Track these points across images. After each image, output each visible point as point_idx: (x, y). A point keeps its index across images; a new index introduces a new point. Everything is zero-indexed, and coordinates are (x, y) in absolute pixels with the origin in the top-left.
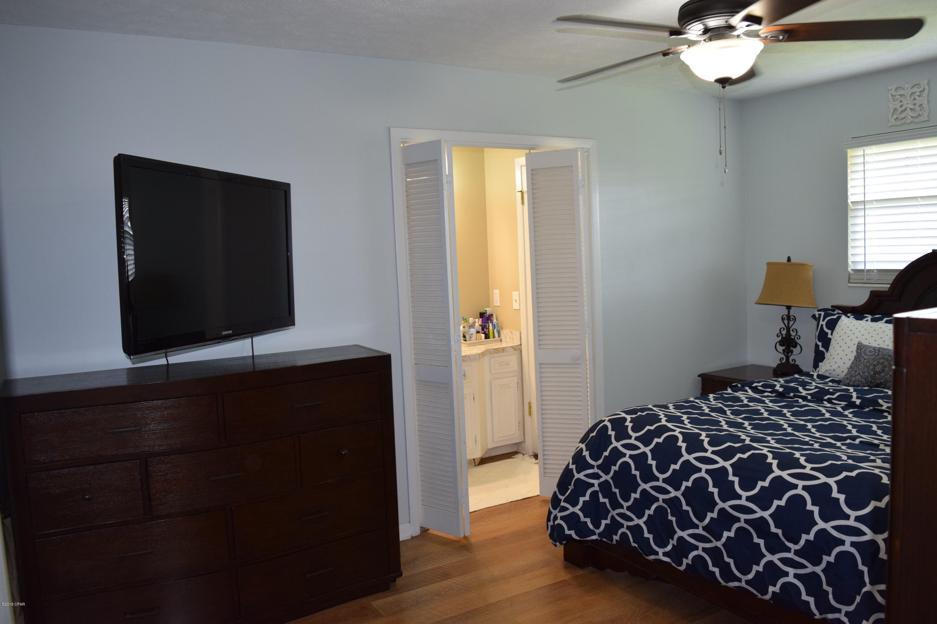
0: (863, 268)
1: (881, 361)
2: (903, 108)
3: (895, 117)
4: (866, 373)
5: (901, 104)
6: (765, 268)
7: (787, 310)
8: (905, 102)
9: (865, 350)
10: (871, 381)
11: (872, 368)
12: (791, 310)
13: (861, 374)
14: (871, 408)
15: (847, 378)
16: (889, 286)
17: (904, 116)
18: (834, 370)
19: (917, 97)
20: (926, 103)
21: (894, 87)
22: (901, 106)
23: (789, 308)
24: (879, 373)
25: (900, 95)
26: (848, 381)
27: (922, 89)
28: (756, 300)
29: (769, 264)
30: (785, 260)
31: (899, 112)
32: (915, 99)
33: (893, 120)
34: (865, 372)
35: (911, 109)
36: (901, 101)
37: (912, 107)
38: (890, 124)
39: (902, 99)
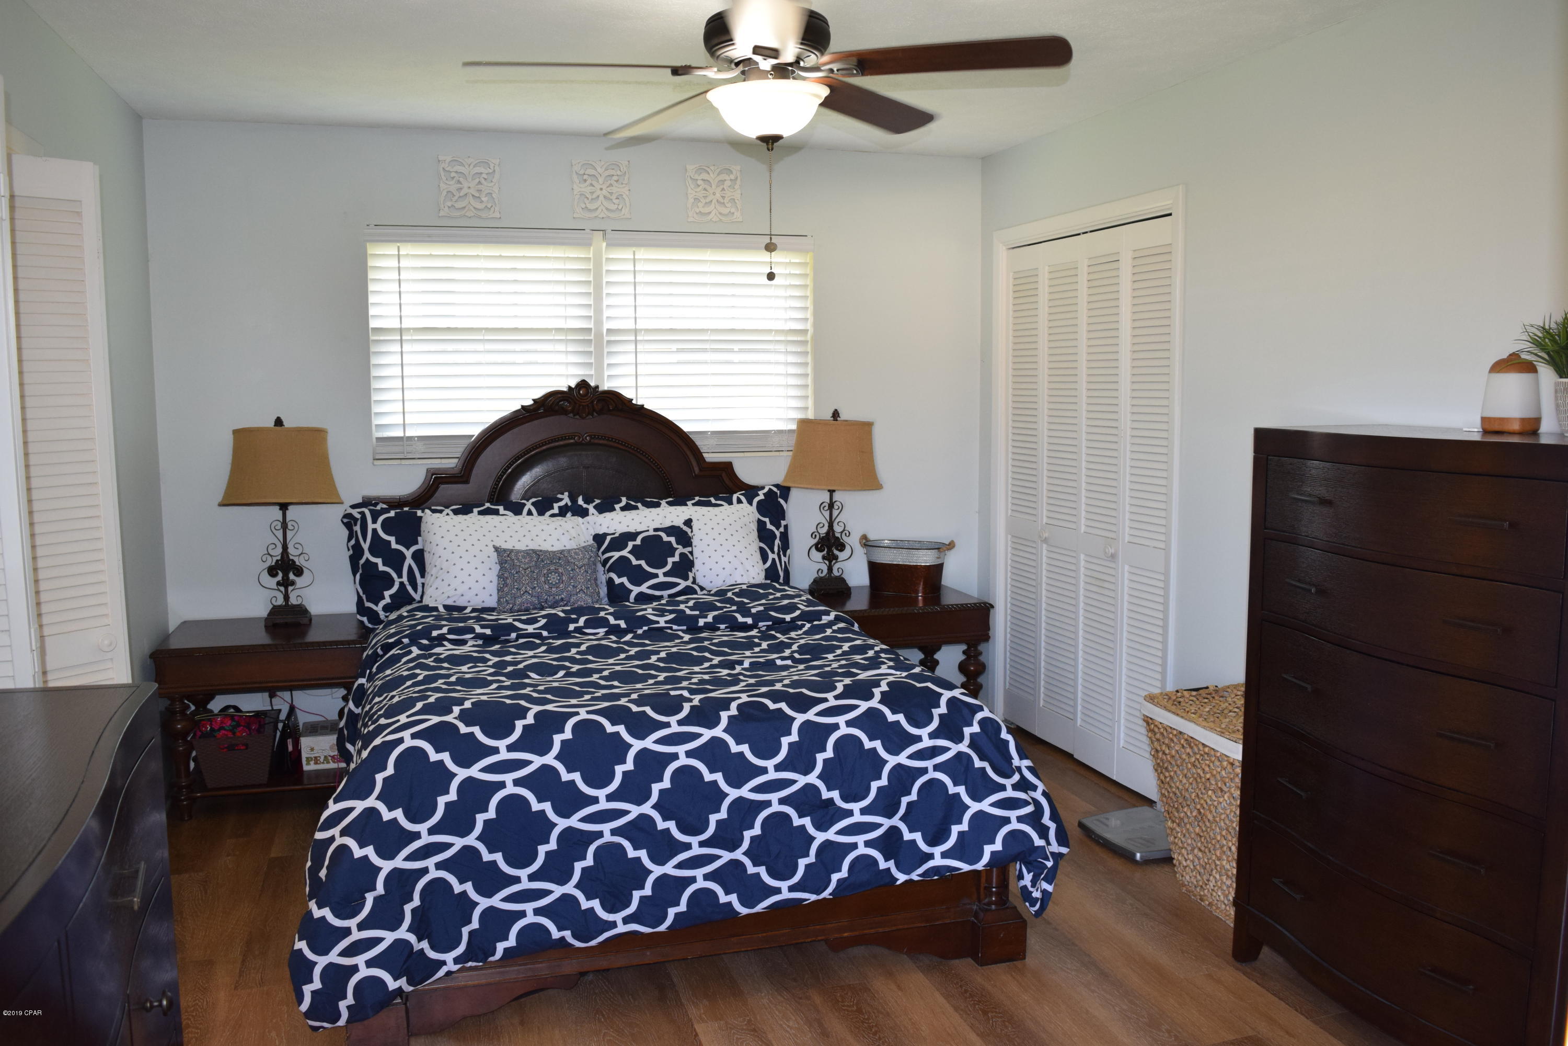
0: (402, 435)
1: (552, 568)
2: (462, 194)
3: (449, 204)
4: (537, 588)
5: (459, 186)
6: (229, 439)
7: (281, 512)
8: (466, 185)
9: (516, 556)
10: (547, 599)
11: (543, 580)
12: (288, 512)
13: (530, 592)
14: (645, 628)
15: (506, 601)
16: (456, 461)
17: (464, 206)
18: (462, 595)
19: (483, 181)
20: (497, 191)
21: (449, 159)
22: (460, 189)
23: (284, 507)
24: (556, 585)
25: (456, 172)
26: (511, 605)
27: (491, 171)
28: (219, 498)
29: (236, 432)
30: (271, 424)
31: (456, 198)
32: (480, 183)
33: (446, 208)
34: (535, 588)
35: (473, 195)
36: (459, 182)
37: (477, 195)
38: (442, 213)
39: (461, 179)
